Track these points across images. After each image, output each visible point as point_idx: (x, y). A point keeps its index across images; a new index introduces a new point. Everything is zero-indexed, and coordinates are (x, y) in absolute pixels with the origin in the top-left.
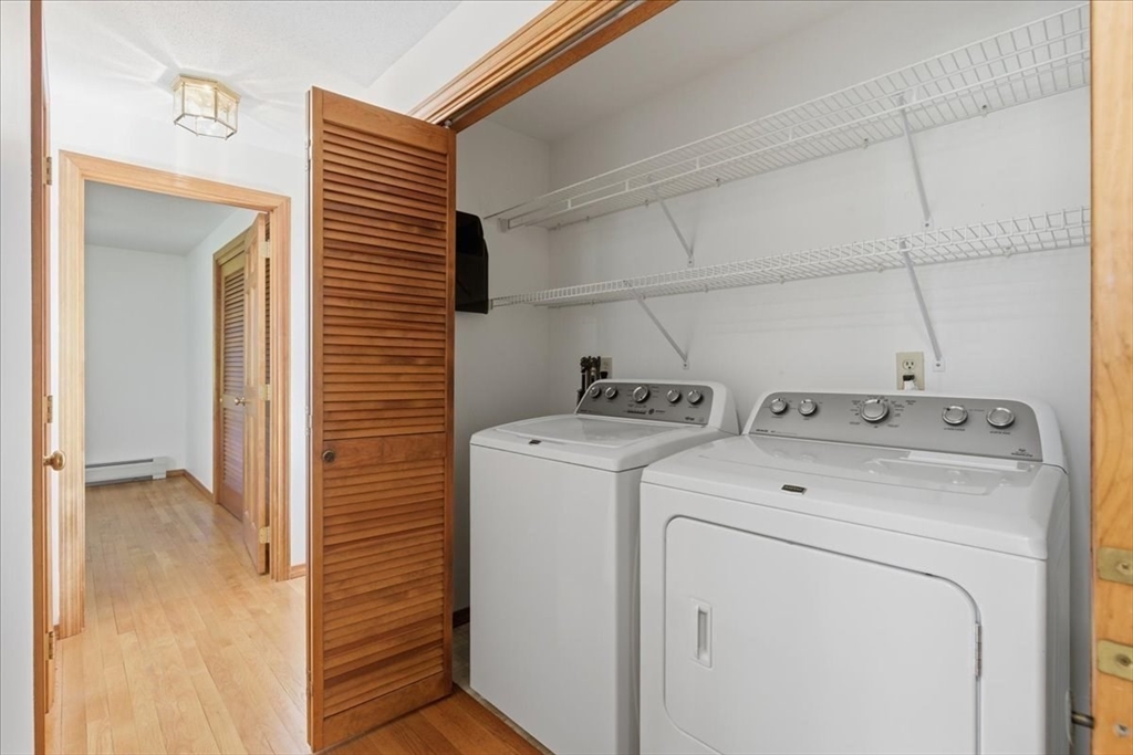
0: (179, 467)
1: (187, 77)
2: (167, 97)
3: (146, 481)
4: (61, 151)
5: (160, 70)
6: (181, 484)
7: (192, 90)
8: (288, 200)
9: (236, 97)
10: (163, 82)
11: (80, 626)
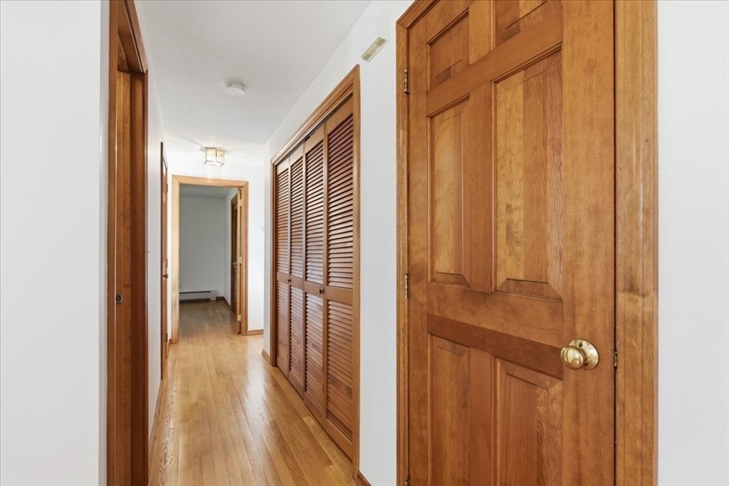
0: (221, 295)
1: (207, 148)
2: (203, 154)
3: (208, 301)
4: (173, 175)
5: (199, 147)
6: (222, 302)
7: (211, 153)
8: (247, 183)
9: (224, 151)
10: (201, 150)
11: (177, 342)
